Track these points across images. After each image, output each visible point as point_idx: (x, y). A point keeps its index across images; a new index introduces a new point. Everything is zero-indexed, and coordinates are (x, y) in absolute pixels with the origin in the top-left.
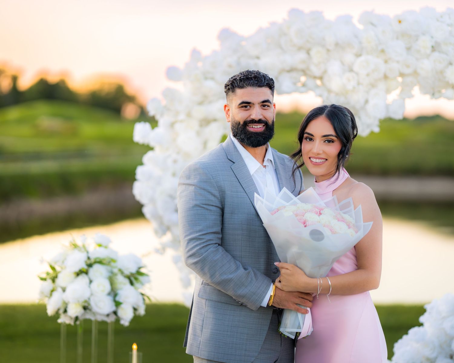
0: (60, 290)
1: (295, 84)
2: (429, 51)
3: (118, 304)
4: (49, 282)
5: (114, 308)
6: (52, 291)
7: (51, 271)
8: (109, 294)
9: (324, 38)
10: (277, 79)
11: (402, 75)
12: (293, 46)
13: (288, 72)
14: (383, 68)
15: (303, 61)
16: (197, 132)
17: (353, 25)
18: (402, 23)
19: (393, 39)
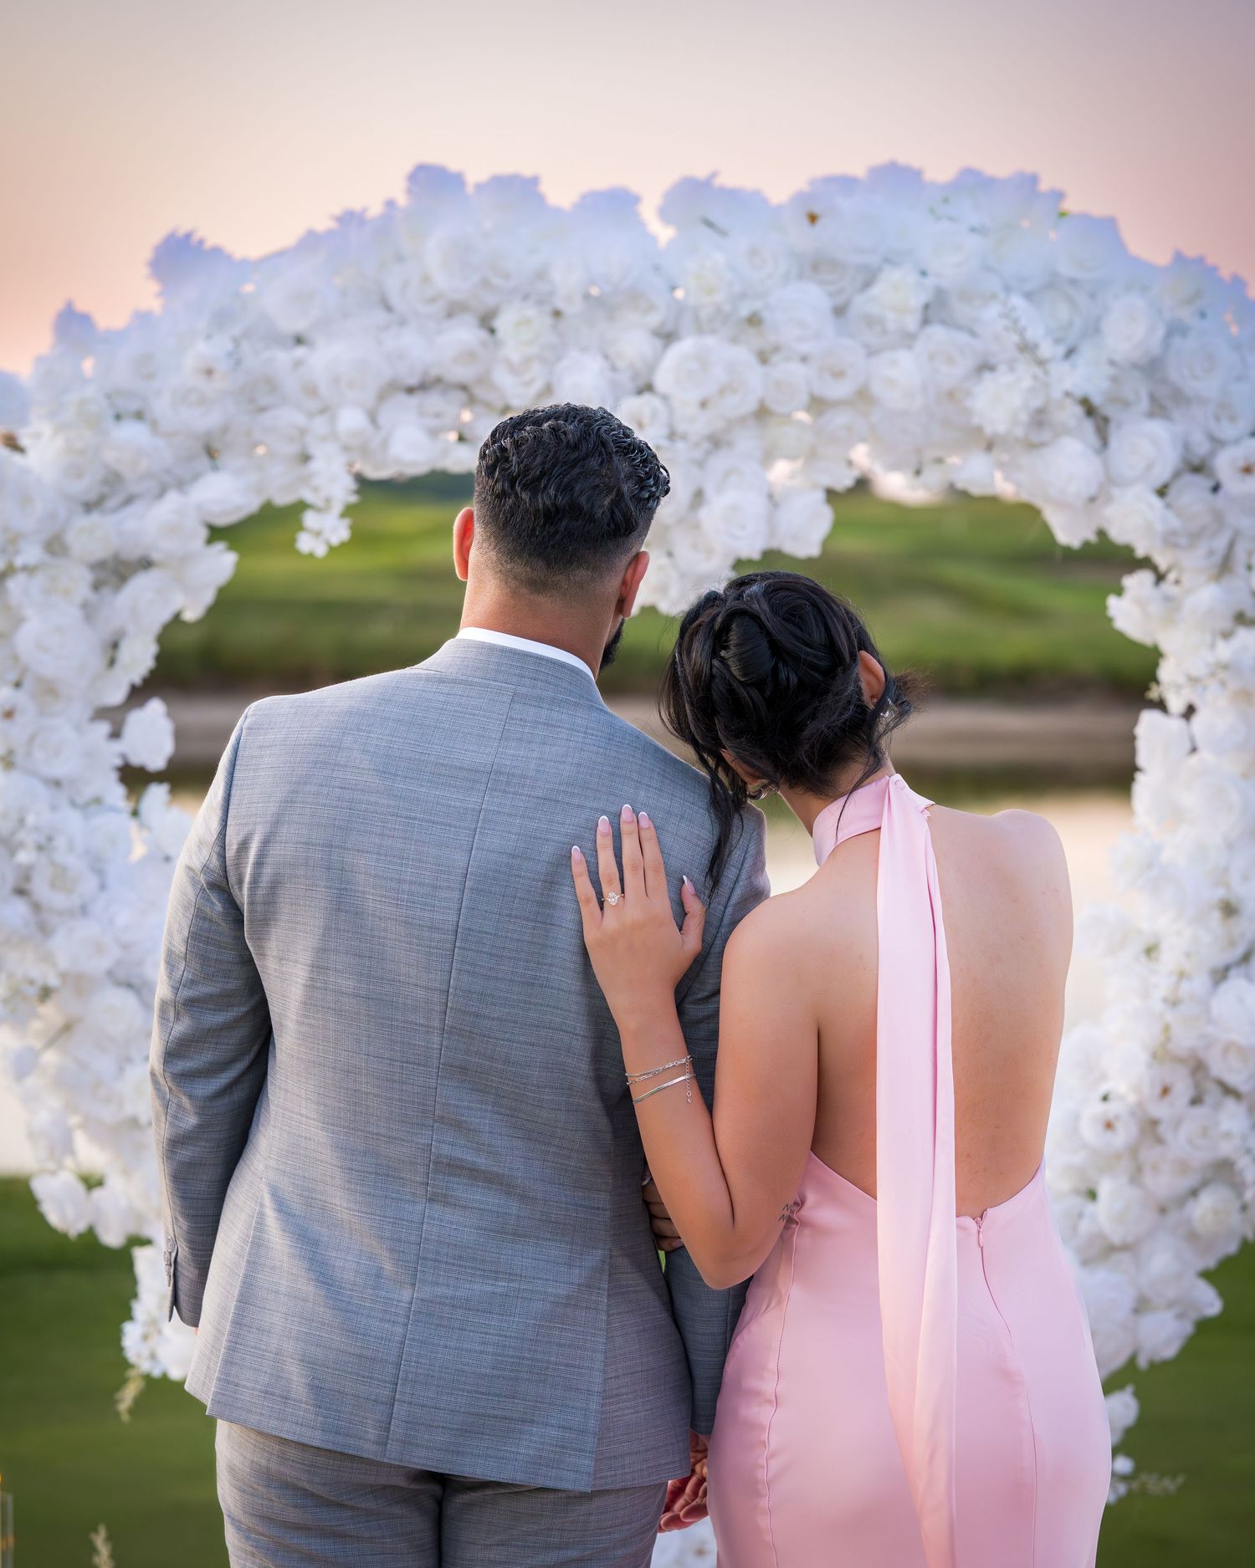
1: (434, 433)
2: (911, 322)
9: (541, 275)
10: (373, 418)
11: (817, 405)
12: (433, 300)
13: (410, 390)
14: (755, 383)
15: (469, 356)
16: (85, 606)
17: (641, 225)
18: (820, 223)
19: (787, 279)
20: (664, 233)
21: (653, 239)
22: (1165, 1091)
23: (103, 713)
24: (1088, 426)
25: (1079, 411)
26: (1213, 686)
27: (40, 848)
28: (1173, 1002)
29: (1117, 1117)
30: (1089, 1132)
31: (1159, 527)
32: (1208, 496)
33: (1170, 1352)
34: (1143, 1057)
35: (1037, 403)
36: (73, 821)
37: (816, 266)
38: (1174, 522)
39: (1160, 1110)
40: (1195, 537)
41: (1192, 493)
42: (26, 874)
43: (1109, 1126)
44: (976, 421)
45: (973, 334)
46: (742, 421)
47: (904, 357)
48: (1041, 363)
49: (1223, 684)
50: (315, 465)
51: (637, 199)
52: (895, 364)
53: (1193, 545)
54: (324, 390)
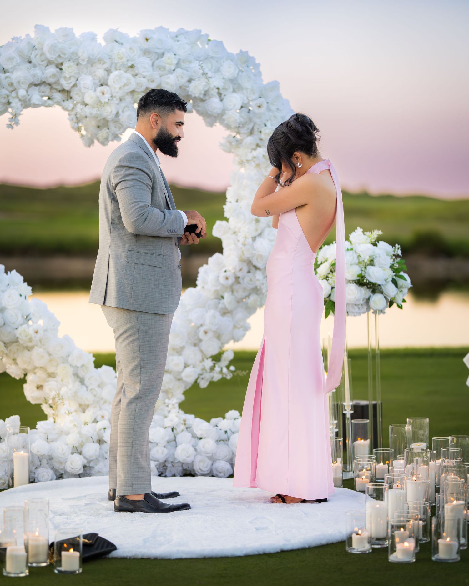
9: (74, 53)
10: (27, 92)
12: (43, 61)
13: (36, 85)
15: (54, 75)
17: (97, 41)
18: (149, 41)
19: (139, 57)
20: (103, 44)
21: (100, 45)
22: (241, 270)
24: (217, 95)
25: (217, 91)
28: (244, 245)
29: (229, 276)
30: (222, 280)
31: (238, 121)
32: (248, 114)
34: (237, 259)
35: (206, 89)
37: (146, 52)
38: (242, 120)
39: (239, 274)
40: (243, 125)
41: (245, 112)
43: (227, 278)
44: (189, 93)
45: (187, 71)
46: (127, 93)
47: (170, 75)
48: (208, 78)
49: (254, 162)
50: (12, 105)
51: (96, 35)
52: (169, 78)
53: (243, 127)
54: (15, 85)
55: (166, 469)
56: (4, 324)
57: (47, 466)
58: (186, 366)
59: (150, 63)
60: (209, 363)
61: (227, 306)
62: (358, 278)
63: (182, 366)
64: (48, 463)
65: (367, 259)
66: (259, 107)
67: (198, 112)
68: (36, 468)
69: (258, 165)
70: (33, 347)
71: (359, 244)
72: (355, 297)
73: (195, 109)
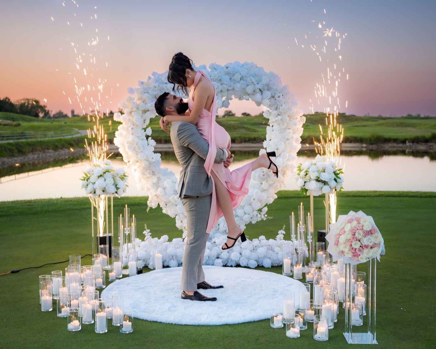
0: (91, 184)
2: (239, 80)
3: (117, 188)
4: (86, 180)
5: (116, 190)
6: (87, 185)
7: (85, 176)
8: (113, 185)
11: (228, 90)
14: (221, 87)
16: (141, 116)
17: (206, 69)
18: (228, 68)
19: (224, 75)
20: (209, 70)
21: (208, 71)
23: (143, 129)
24: (260, 92)
25: (259, 90)
26: (275, 123)
27: (136, 144)
30: (261, 176)
31: (269, 104)
33: (271, 202)
35: (254, 89)
36: (140, 141)
37: (228, 73)
38: (270, 103)
40: (273, 105)
41: (273, 99)
42: (135, 148)
43: (264, 175)
45: (246, 81)
46: (219, 92)
47: (238, 84)
48: (254, 85)
51: (206, 66)
52: (237, 85)
53: (273, 106)
54: (169, 89)
55: (228, 262)
56: (166, 194)
57: (175, 259)
58: (245, 214)
59: (229, 78)
60: (256, 213)
61: (264, 188)
62: (317, 178)
63: (243, 214)
64: (176, 258)
65: (321, 169)
66: (279, 97)
67: (252, 100)
68: (171, 259)
69: (279, 124)
70: (177, 204)
71: (319, 162)
72: (315, 187)
73: (251, 98)
